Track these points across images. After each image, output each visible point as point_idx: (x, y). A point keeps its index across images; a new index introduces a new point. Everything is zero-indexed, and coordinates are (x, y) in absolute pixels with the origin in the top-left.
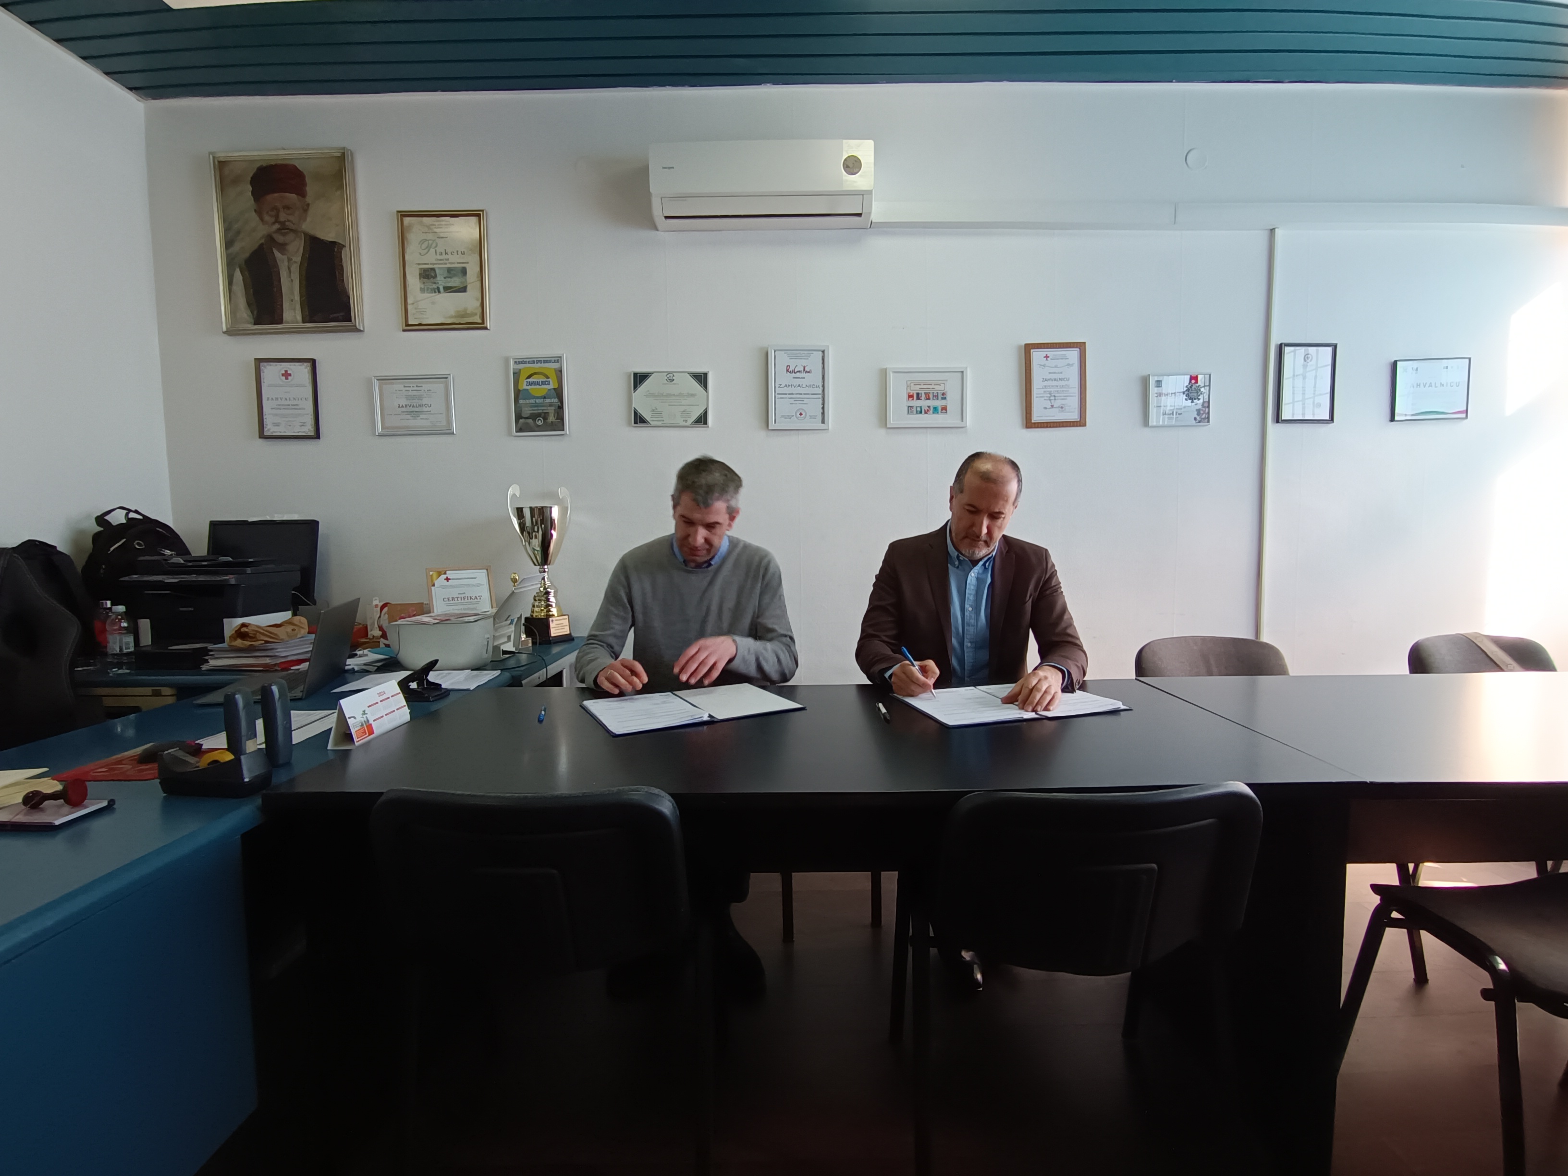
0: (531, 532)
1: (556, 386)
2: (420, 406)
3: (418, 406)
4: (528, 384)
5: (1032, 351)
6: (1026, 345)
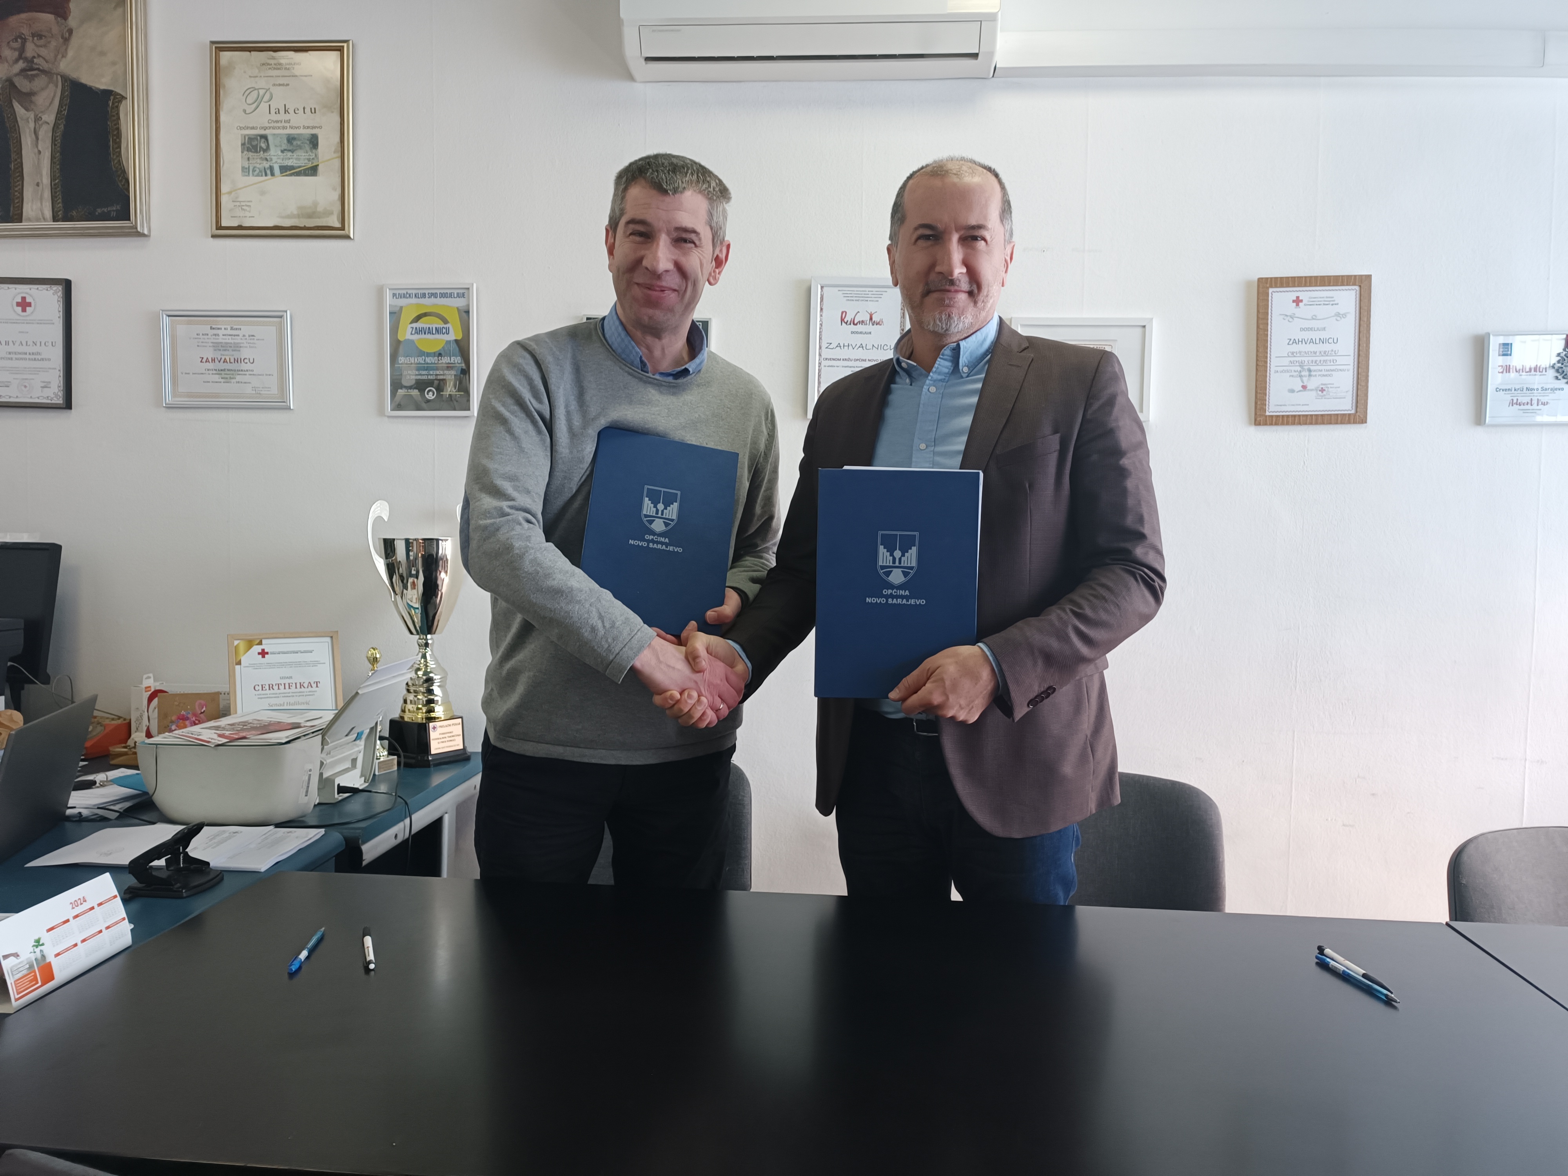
0: (405, 575)
1: (459, 337)
2: (236, 361)
3: (232, 360)
4: (413, 332)
5: (1271, 290)
6: (1260, 280)
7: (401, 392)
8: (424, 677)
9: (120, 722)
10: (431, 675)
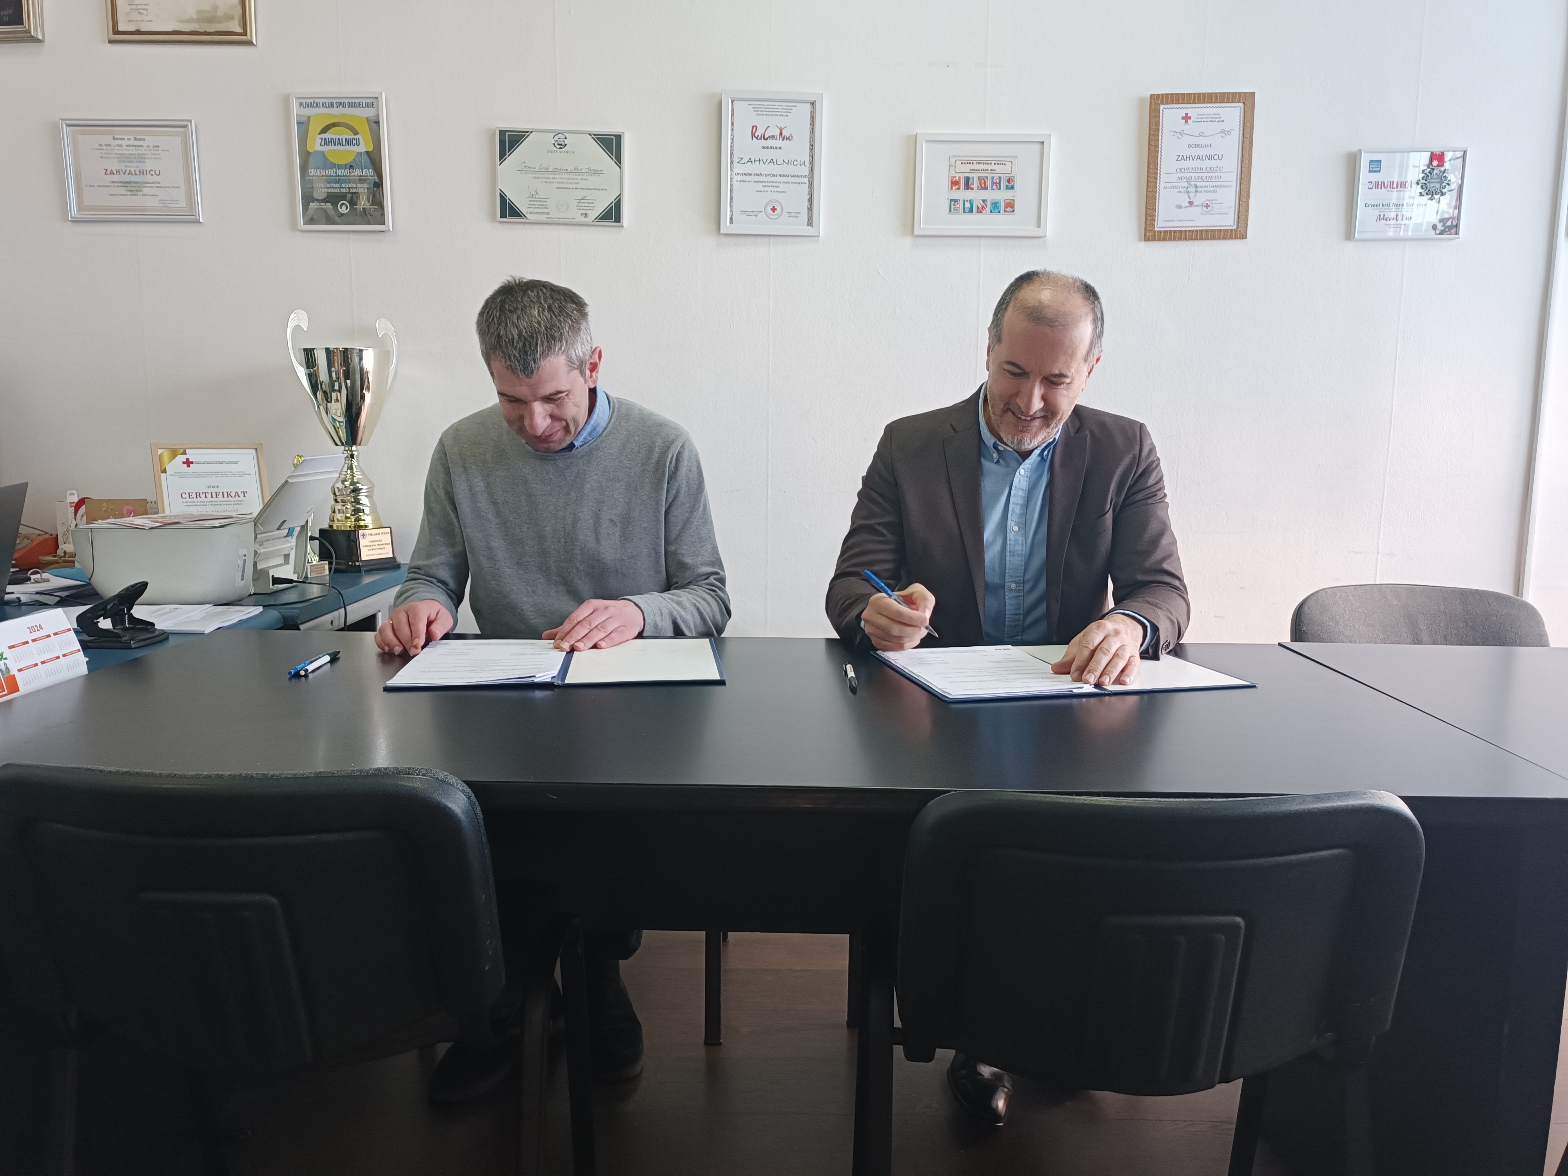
0: (328, 391)
1: (371, 149)
2: (142, 172)
3: (138, 173)
4: (323, 143)
5: (1162, 107)
6: (1152, 96)
7: (313, 205)
8: (352, 487)
9: (46, 536)
10: (359, 485)
